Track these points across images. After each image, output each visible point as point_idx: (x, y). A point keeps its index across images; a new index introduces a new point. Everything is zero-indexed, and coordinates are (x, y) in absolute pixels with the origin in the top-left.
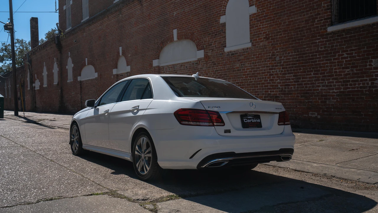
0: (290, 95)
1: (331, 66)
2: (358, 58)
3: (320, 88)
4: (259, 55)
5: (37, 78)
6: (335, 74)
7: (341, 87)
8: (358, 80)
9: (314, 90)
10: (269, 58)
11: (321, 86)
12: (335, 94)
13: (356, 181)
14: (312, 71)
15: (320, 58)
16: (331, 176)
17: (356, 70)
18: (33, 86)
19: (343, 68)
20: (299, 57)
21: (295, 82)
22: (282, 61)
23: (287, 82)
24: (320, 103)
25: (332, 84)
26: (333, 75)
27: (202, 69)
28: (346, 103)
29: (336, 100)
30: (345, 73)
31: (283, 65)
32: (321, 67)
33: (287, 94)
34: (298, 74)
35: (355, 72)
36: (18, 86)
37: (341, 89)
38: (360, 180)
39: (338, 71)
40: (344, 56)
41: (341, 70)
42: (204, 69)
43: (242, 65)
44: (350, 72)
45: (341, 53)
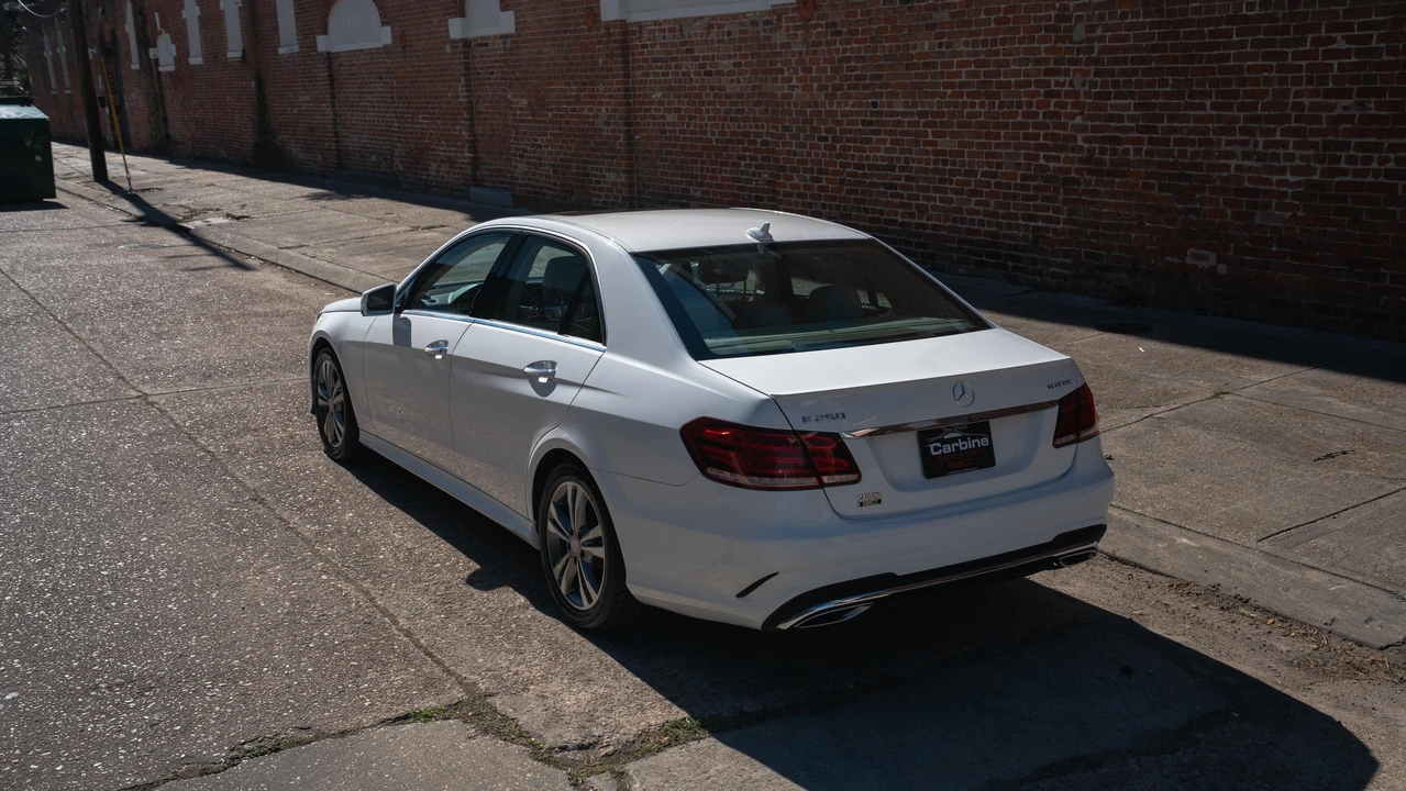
0: (1117, 180)
1: (1282, 81)
2: (1390, 58)
3: (1233, 162)
4: (1008, 10)
5: (162, 27)
6: (1294, 114)
7: (1313, 164)
8: (1382, 144)
9: (1212, 168)
10: (1047, 29)
11: (1239, 156)
12: (1290, 191)
13: (1320, 629)
14: (1208, 95)
15: (1243, 44)
16: (1236, 597)
17: (1378, 106)
18: (149, 59)
19: (1329, 94)
20: (1162, 36)
21: (1140, 129)
22: (1097, 45)
23: (1109, 129)
24: (1229, 220)
25: (1281, 151)
26: (1287, 118)
27: (789, 47)
28: (1328, 229)
29: (1291, 213)
30: (1334, 114)
31: (1097, 61)
32: (1242, 82)
33: (1110, 174)
34: (1154, 101)
35: (1373, 112)
36: (92, 52)
37: (1313, 171)
38: (1335, 627)
39: (1306, 101)
40: (1334, 46)
41: (1320, 99)
42: (797, 50)
43: (940, 45)
44: (1353, 112)
45: (1323, 34)
